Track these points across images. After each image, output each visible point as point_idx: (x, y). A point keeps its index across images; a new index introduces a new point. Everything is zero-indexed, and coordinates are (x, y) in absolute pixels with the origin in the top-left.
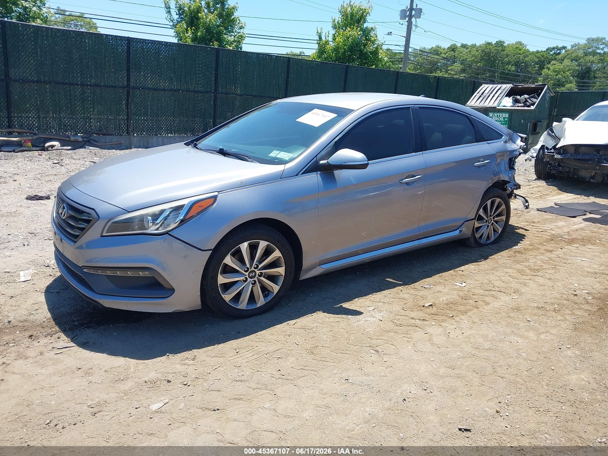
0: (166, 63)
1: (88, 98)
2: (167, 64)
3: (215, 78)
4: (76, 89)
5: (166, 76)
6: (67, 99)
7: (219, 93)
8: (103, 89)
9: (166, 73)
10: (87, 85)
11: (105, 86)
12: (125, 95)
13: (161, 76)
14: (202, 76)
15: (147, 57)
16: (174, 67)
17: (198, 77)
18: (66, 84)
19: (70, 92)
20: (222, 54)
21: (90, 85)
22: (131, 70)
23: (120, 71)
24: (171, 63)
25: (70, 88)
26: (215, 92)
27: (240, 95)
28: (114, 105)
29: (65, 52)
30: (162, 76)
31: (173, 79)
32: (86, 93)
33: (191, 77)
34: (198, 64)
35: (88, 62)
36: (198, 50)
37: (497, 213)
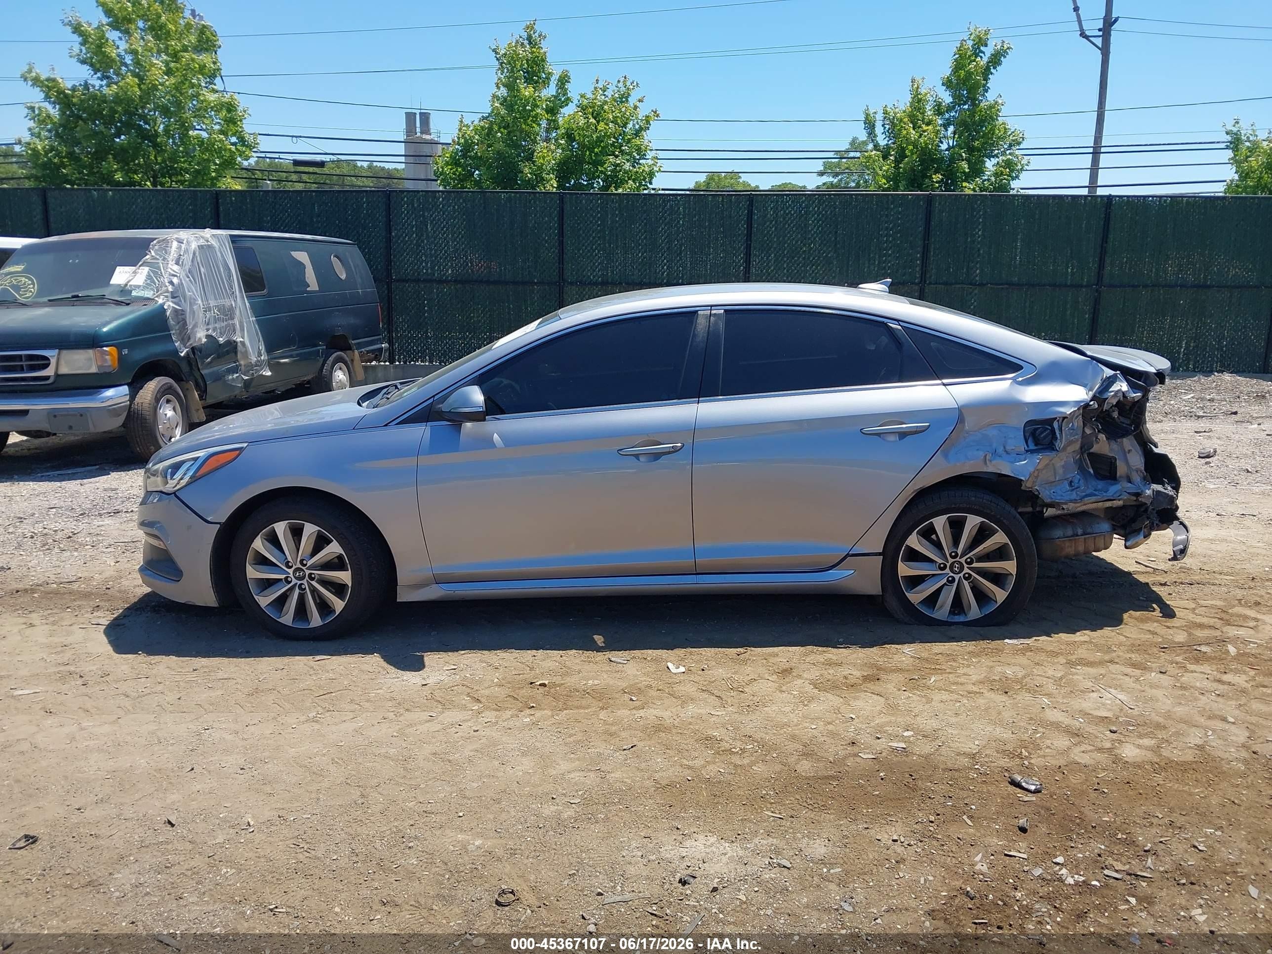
0: (820, 232)
2: (822, 236)
3: (923, 254)
5: (819, 257)
7: (930, 283)
9: (819, 253)
13: (809, 258)
14: (893, 252)
15: (784, 225)
16: (836, 239)
17: (885, 255)
20: (940, 204)
22: (754, 252)
23: (734, 255)
24: (830, 232)
26: (920, 282)
27: (981, 285)
29: (645, 232)
30: (811, 259)
31: (832, 263)
33: (869, 256)
34: (887, 228)
35: (681, 246)
36: (887, 202)
37: (982, 552)
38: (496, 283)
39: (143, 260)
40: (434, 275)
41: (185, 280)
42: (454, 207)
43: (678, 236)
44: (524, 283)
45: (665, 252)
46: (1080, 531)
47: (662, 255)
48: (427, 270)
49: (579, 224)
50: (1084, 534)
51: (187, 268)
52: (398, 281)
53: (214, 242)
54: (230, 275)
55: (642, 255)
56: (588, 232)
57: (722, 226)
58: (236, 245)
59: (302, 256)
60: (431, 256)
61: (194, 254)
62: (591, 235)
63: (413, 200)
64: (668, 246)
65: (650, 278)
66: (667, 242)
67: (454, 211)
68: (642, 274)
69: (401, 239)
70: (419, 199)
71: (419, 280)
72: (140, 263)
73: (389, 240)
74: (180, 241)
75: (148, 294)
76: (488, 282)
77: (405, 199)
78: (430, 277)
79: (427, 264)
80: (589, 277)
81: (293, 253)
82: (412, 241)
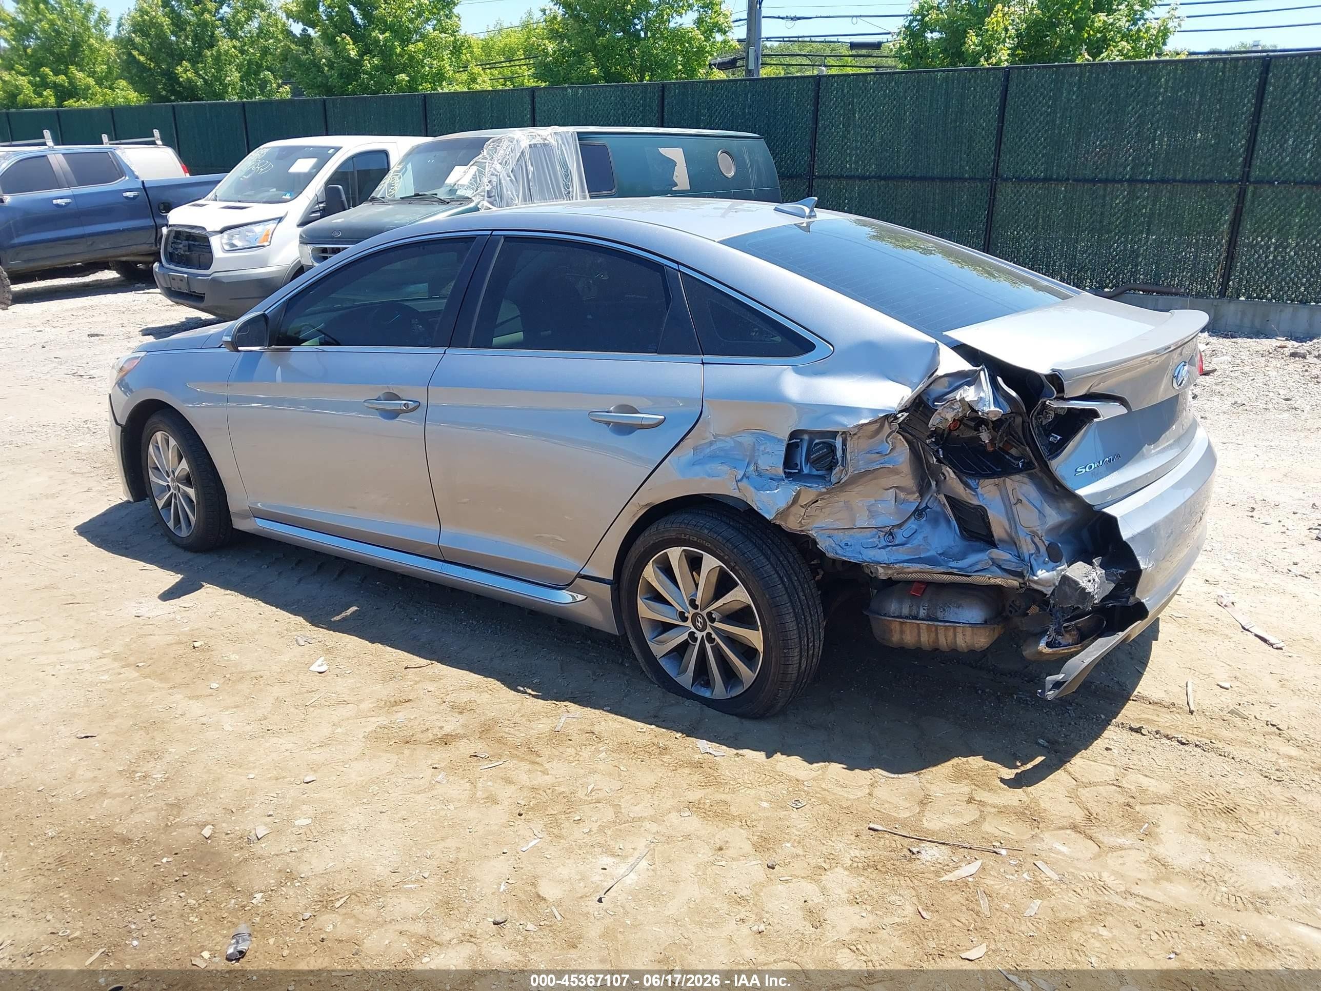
1: (1140, 210)
4: (1118, 190)
6: (1095, 212)
8: (1179, 189)
10: (1143, 181)
11: (1184, 181)
12: (1233, 200)
18: (1100, 181)
19: (1104, 196)
21: (1151, 182)
25: (1105, 190)
28: (1199, 225)
32: (1138, 198)
37: (727, 606)
38: (923, 179)
39: (475, 160)
40: (857, 170)
41: (505, 179)
42: (885, 91)
43: (1153, 116)
44: (952, 179)
45: (1132, 138)
46: (922, 613)
47: (1128, 143)
48: (850, 165)
49: (1024, 106)
50: (928, 618)
51: (510, 167)
52: (819, 177)
53: (552, 141)
54: (567, 173)
55: (1101, 142)
56: (1035, 115)
57: (1220, 101)
58: (585, 142)
59: (676, 154)
60: (857, 148)
61: (522, 153)
62: (1037, 119)
63: (843, 86)
64: (1136, 131)
65: (1107, 173)
66: (1138, 125)
67: (885, 96)
68: (1096, 169)
69: (828, 130)
70: (849, 84)
71: (842, 176)
72: (472, 163)
73: (815, 132)
74: (511, 140)
75: (469, 193)
76: (913, 179)
77: (836, 85)
78: (852, 173)
79: (851, 158)
80: (1029, 172)
81: (662, 150)
82: (838, 133)
